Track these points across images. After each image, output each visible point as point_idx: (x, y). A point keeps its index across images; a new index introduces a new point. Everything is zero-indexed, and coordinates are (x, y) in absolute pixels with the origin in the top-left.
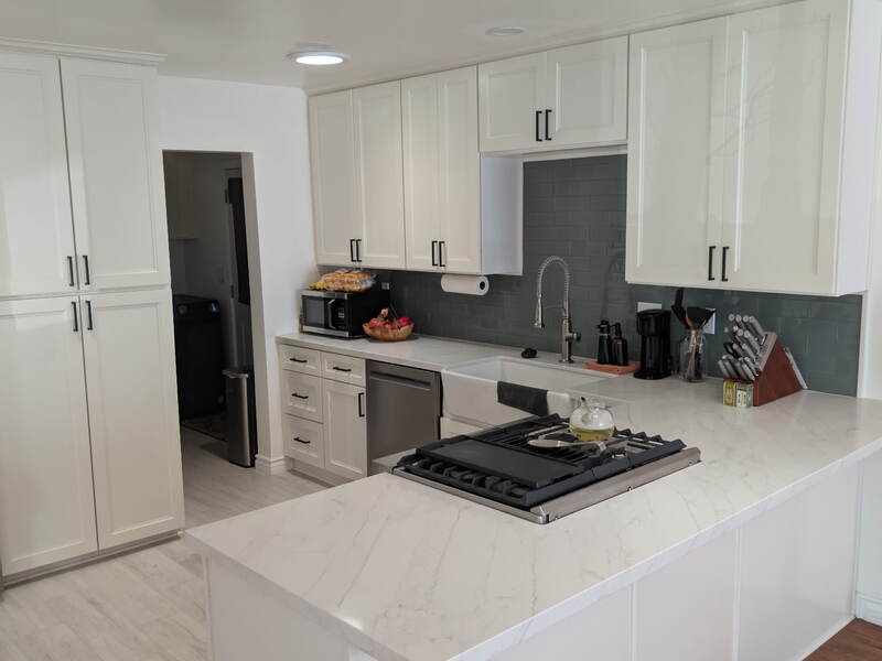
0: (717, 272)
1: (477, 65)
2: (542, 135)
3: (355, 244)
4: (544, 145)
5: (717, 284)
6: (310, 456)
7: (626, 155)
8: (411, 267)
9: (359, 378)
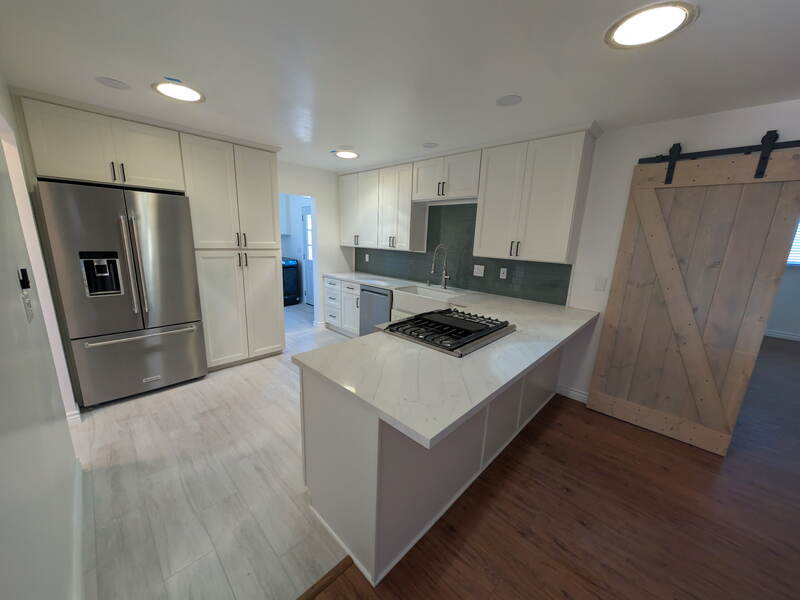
0: (514, 251)
1: (413, 163)
2: (441, 193)
3: (357, 237)
4: (441, 198)
5: (513, 258)
6: (334, 322)
7: (476, 205)
8: (380, 247)
9: (357, 292)
